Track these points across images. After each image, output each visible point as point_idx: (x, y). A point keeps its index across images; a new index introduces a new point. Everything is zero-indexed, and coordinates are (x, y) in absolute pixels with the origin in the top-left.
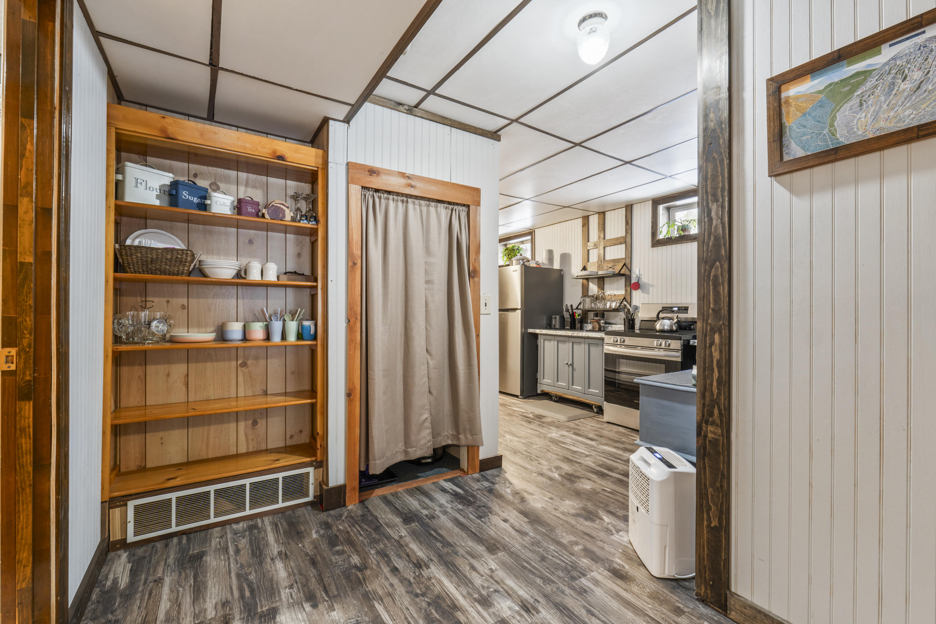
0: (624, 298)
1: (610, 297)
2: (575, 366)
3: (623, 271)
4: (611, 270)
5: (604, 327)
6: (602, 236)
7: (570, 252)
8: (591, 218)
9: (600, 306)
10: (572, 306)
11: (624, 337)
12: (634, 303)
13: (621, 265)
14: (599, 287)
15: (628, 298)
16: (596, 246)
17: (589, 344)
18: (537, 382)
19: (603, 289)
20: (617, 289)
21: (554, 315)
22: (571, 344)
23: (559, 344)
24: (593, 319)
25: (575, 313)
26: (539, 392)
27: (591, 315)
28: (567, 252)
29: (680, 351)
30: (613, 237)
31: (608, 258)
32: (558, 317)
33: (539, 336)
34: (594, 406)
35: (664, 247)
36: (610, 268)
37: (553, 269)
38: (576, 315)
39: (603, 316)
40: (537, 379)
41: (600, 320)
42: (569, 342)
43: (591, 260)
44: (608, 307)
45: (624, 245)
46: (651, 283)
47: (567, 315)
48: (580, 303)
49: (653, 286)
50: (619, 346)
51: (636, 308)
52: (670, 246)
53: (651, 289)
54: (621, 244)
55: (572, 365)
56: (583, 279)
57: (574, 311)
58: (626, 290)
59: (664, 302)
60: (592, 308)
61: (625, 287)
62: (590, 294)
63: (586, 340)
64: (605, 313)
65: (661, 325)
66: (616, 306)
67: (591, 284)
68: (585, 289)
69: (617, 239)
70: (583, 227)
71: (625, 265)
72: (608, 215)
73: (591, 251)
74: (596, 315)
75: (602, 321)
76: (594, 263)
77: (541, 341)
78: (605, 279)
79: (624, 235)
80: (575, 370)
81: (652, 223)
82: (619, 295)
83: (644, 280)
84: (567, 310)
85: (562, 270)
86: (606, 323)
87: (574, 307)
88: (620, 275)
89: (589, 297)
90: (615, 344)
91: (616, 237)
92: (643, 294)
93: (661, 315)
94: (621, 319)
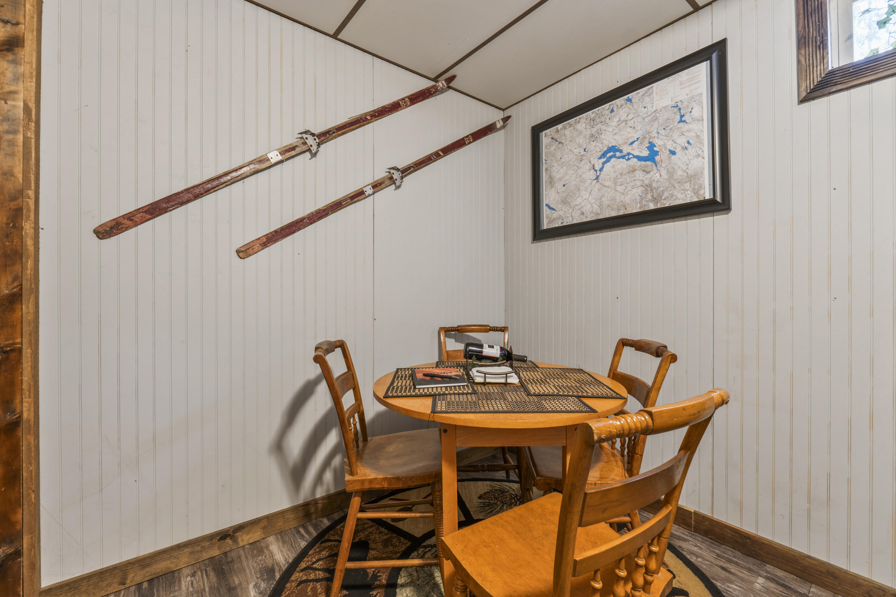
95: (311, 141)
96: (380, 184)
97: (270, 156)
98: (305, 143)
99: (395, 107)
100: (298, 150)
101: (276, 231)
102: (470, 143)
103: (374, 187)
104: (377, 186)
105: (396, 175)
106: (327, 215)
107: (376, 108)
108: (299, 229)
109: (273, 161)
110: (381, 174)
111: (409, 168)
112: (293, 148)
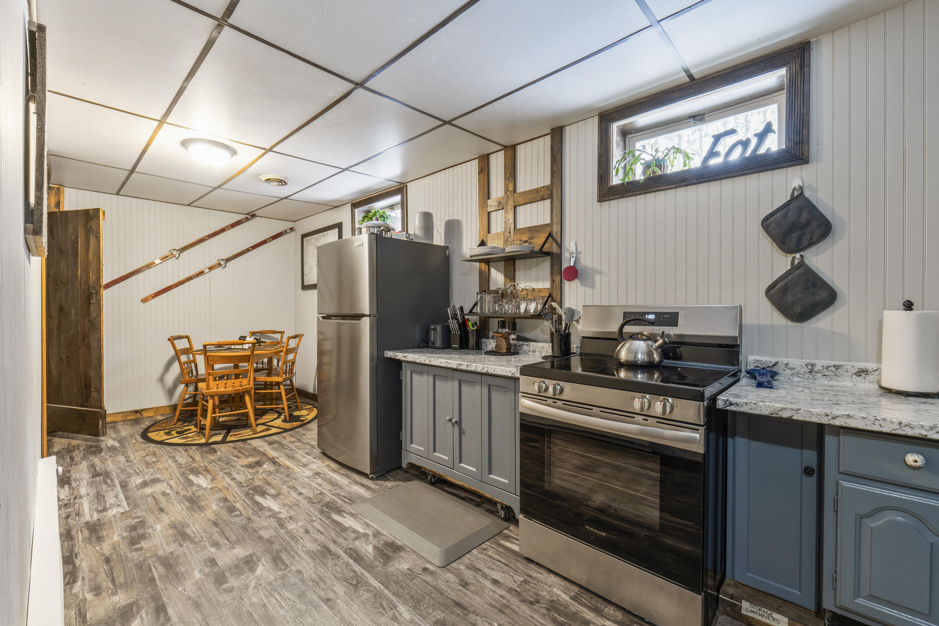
0: (550, 296)
1: (525, 293)
2: (464, 426)
3: (546, 248)
4: (526, 244)
5: (515, 345)
6: (511, 188)
7: (460, 218)
8: (493, 158)
9: (508, 308)
10: (461, 308)
11: (561, 383)
12: (567, 304)
13: (543, 236)
14: (506, 276)
15: (556, 294)
16: (501, 206)
17: (489, 386)
18: (401, 448)
19: (513, 279)
20: (537, 279)
21: (433, 323)
22: (456, 384)
23: (437, 383)
24: (498, 333)
25: (468, 320)
26: (404, 465)
27: (494, 324)
28: (456, 218)
29: (702, 429)
30: (528, 188)
31: (520, 225)
32: (439, 328)
33: (403, 364)
34: (499, 506)
35: (621, 201)
36: (526, 242)
37: (432, 245)
38: (469, 323)
39: (514, 327)
40: (401, 442)
41: (509, 334)
42: (453, 379)
43: (493, 230)
44: (522, 310)
45: (548, 202)
46: (597, 266)
47: (453, 325)
48: (476, 304)
49: (600, 272)
50: (550, 401)
51: (571, 313)
52: (633, 198)
53: (597, 278)
54: (543, 199)
55: (459, 423)
56: (480, 261)
57: (466, 317)
58: (553, 281)
59: (631, 302)
60: (495, 312)
61: (552, 274)
62: (493, 287)
63: (484, 378)
64: (517, 321)
65: (629, 351)
66: (536, 308)
67: (493, 271)
68: (485, 279)
69: (537, 190)
70: (479, 174)
71: (550, 235)
72: (521, 150)
73: (493, 215)
74: (503, 325)
75: (513, 336)
76: (497, 234)
77: (406, 373)
78: (517, 262)
79: (548, 182)
80: (464, 433)
81: (600, 156)
82: (540, 290)
83: (586, 262)
84: (455, 317)
85: (446, 248)
86: (519, 338)
87: (466, 311)
88: (542, 253)
89: (490, 292)
90: (540, 397)
91: (535, 187)
92: (583, 288)
93: (628, 329)
94: (543, 332)
95: (175, 253)
96: (213, 267)
97: (155, 261)
98: (172, 254)
99: (222, 230)
100: (169, 257)
101: (159, 291)
102: (270, 241)
103: (209, 269)
104: (211, 268)
105: (222, 262)
106: (184, 283)
107: (211, 233)
108: (171, 290)
109: (157, 263)
110: (214, 262)
111: (230, 258)
112: (167, 257)
